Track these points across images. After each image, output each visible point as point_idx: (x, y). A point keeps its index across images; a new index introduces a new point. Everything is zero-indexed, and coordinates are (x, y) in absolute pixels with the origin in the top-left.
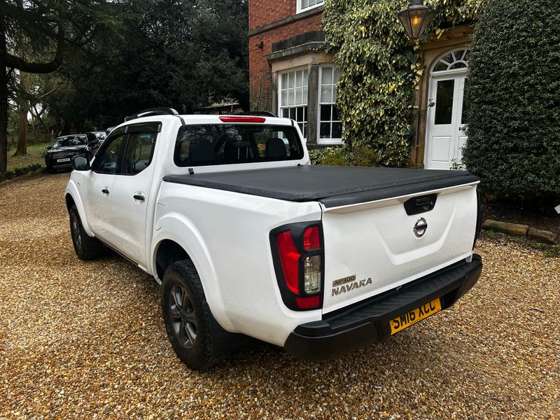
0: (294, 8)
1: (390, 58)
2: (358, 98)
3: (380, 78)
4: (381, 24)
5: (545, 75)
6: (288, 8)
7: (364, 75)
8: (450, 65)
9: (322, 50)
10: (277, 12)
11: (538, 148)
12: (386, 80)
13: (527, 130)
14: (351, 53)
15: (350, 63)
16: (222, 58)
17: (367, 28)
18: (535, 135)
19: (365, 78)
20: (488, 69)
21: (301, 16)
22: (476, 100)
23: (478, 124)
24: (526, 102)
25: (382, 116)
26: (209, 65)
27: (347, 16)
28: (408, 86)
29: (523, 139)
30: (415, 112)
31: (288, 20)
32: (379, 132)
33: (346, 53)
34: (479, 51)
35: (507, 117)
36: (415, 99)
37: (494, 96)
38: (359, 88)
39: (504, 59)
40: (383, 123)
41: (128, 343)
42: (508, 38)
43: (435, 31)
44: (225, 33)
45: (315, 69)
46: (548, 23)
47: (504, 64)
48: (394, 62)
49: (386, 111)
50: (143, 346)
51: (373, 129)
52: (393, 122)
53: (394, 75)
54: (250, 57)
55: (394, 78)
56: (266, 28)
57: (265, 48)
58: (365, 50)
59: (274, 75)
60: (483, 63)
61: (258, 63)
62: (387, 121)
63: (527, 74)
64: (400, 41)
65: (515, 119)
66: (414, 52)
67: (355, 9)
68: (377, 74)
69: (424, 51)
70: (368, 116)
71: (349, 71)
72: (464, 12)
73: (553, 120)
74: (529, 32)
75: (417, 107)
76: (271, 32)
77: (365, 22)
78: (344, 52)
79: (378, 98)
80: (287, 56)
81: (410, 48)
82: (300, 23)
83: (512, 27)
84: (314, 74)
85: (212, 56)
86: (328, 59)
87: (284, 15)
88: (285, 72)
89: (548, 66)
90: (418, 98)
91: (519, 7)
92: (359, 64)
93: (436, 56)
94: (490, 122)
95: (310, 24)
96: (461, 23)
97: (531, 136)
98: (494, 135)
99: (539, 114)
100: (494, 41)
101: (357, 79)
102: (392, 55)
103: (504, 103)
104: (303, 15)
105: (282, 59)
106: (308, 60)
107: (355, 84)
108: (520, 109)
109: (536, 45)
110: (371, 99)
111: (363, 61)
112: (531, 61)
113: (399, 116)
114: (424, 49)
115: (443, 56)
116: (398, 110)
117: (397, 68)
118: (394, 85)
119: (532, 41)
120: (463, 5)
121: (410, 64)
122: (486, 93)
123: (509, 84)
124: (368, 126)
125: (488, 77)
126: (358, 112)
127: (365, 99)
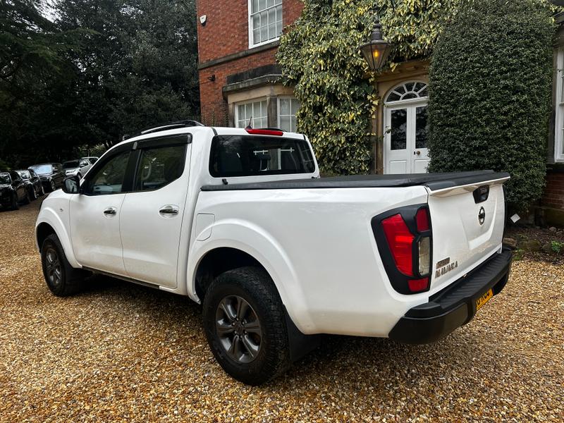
0: (246, 44)
1: (348, 89)
2: (319, 127)
3: (339, 109)
4: (339, 58)
5: (497, 99)
6: (241, 43)
7: (325, 106)
8: (402, 96)
9: (280, 83)
10: (229, 47)
11: (497, 165)
12: (346, 109)
13: (486, 148)
14: (312, 85)
15: (310, 94)
16: (165, 92)
17: (325, 61)
18: (493, 152)
19: (326, 108)
20: (448, 96)
21: (255, 51)
22: (439, 123)
23: (441, 145)
24: (484, 123)
25: (344, 143)
26: (153, 98)
27: (304, 51)
28: (366, 115)
29: (483, 156)
30: (373, 139)
31: (241, 54)
32: (341, 158)
33: (306, 85)
34: (437, 80)
35: (468, 138)
36: (372, 127)
37: (455, 119)
38: (319, 117)
39: (461, 86)
40: (345, 150)
41: (164, 370)
42: (464, 68)
43: (389, 65)
44: (167, 67)
45: (273, 100)
46: (497, 56)
47: (462, 91)
48: (352, 93)
49: (347, 138)
50: (182, 371)
51: (335, 155)
52: (354, 149)
53: (352, 106)
54: (201, 90)
55: (352, 108)
56: (218, 61)
57: (216, 82)
58: (325, 81)
59: (231, 107)
60: (444, 90)
61: (210, 95)
62: (348, 147)
63: (482, 100)
64: (356, 74)
65: (475, 139)
66: (369, 84)
67: (311, 45)
68: (336, 104)
69: (378, 83)
70: (330, 143)
71: (310, 102)
72: (416, 48)
73: (507, 139)
74: (481, 64)
75: (375, 134)
76: (223, 65)
77: (323, 56)
78: (304, 83)
79: (339, 126)
80: (245, 88)
81: (366, 80)
82: (254, 57)
83: (466, 59)
84: (273, 105)
85: (154, 89)
86: (286, 91)
87: (237, 49)
88: (242, 104)
89: (500, 92)
90: (375, 126)
91: (471, 42)
92: (319, 95)
93: (390, 87)
94: (453, 143)
95: (263, 58)
96: (413, 58)
97: (490, 154)
98: (457, 154)
99: (496, 134)
100: (451, 72)
101: (318, 109)
102: (350, 86)
103: (465, 125)
104: (257, 50)
105: (239, 91)
106: (266, 92)
107: (315, 114)
108: (479, 130)
109: (488, 74)
110: (332, 127)
111: (323, 92)
112: (485, 88)
113: (359, 143)
114: (378, 81)
115: (395, 88)
116: (358, 137)
117: (354, 98)
118: (353, 114)
119: (486, 71)
120: (415, 42)
121: (367, 94)
122: (448, 117)
123: (468, 108)
124: (330, 153)
125: (449, 103)
126: (320, 139)
127: (326, 127)
